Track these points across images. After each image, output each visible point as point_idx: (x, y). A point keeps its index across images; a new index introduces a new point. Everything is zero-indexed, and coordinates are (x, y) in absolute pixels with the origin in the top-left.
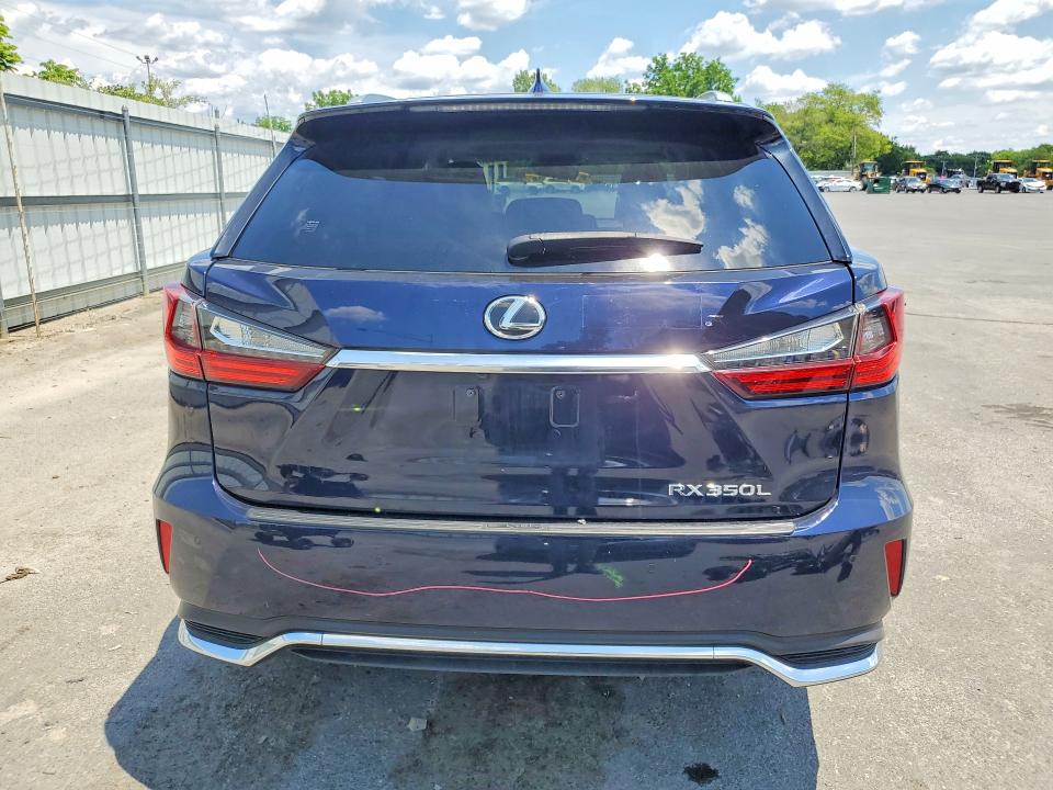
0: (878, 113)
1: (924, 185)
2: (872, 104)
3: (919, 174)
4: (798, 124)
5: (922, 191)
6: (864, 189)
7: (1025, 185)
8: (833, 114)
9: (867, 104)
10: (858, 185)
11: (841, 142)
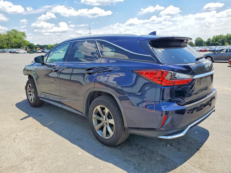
0: (26, 36)
1: (41, 52)
2: (24, 34)
3: (39, 49)
4: (7, 38)
5: (41, 53)
6: (27, 53)
7: (60, 52)
8: (15, 36)
9: (23, 34)
10: (26, 52)
11: (19, 42)
